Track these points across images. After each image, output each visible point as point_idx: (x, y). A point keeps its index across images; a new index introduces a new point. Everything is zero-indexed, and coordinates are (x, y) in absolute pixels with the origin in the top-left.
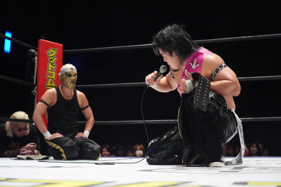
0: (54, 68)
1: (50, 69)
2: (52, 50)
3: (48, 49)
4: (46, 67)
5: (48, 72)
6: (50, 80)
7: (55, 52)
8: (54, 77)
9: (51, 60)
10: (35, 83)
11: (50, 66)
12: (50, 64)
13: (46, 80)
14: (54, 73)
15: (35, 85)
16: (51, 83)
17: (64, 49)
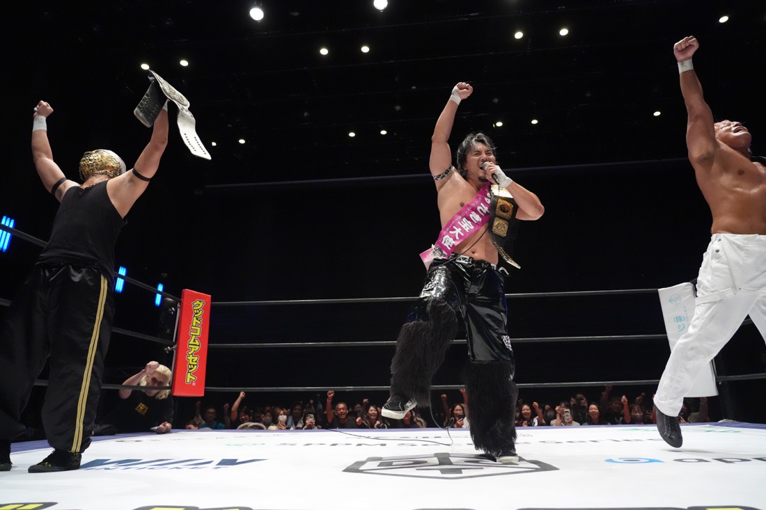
0: (199, 322)
1: (194, 325)
2: (198, 302)
3: (194, 300)
4: (190, 322)
5: (193, 327)
6: (194, 337)
7: (201, 304)
8: (198, 334)
9: (197, 313)
10: (174, 341)
11: (195, 320)
12: (195, 318)
13: (189, 337)
14: (199, 329)
15: (175, 344)
16: (194, 341)
17: (212, 301)
